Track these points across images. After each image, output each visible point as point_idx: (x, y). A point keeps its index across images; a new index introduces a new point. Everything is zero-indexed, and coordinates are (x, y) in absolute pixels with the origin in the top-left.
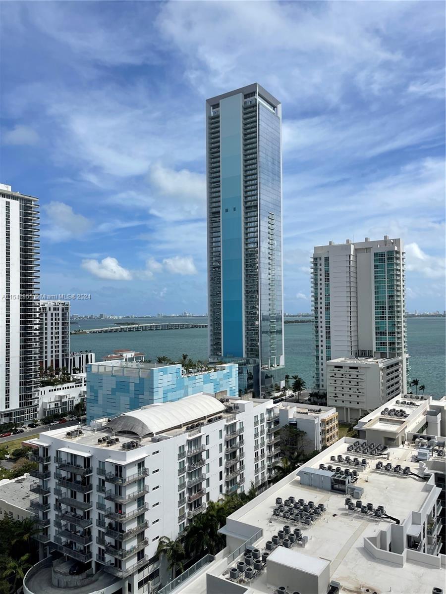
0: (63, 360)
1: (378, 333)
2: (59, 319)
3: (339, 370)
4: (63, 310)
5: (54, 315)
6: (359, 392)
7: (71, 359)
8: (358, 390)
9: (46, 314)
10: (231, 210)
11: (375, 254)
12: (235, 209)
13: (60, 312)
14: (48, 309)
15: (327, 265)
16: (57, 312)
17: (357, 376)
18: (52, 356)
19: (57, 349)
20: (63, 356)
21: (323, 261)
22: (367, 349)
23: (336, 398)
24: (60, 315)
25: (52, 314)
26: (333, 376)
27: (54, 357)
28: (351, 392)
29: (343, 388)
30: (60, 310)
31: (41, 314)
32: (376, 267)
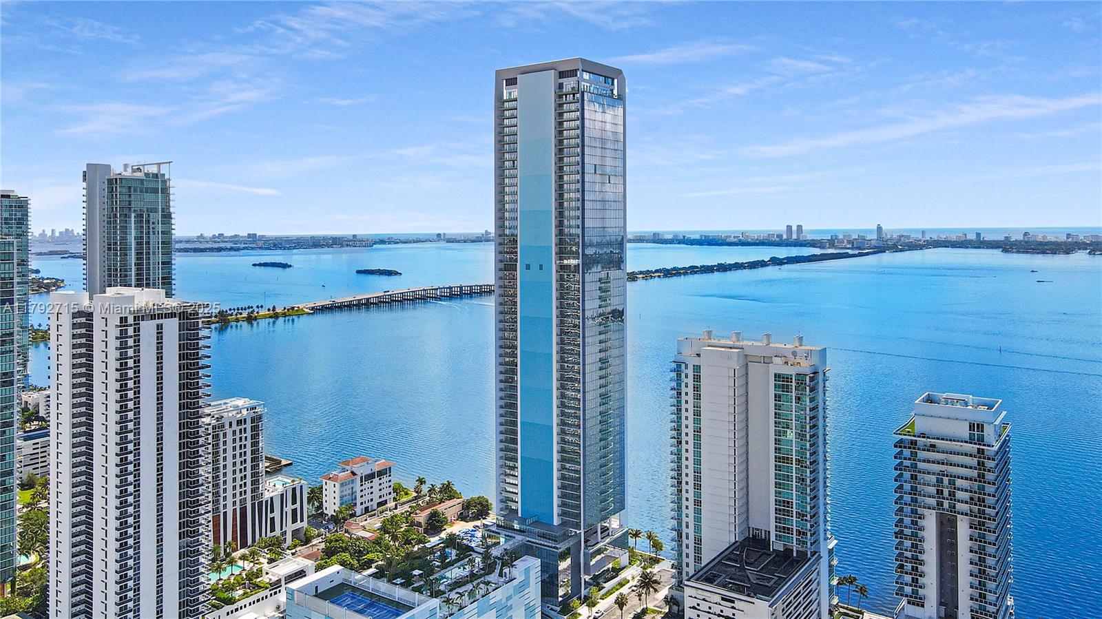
0: (253, 505)
1: (780, 510)
2: (246, 437)
4: (253, 420)
5: (238, 432)
7: (267, 502)
9: (225, 435)
10: (534, 267)
11: (775, 375)
12: (541, 267)
13: (249, 426)
14: (227, 426)
15: (697, 378)
16: (243, 427)
18: (234, 503)
19: (243, 489)
20: (253, 498)
21: (690, 372)
22: (762, 527)
24: (249, 430)
25: (234, 433)
26: (694, 607)
27: (238, 503)
30: (248, 421)
31: (216, 437)
32: (778, 398)
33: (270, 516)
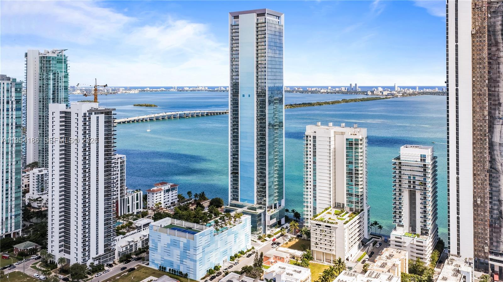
0: (121, 200)
1: (348, 194)
2: (118, 170)
3: (319, 227)
6: (331, 243)
7: (126, 199)
8: (330, 241)
10: (246, 96)
11: (346, 139)
12: (249, 96)
13: (119, 165)
17: (330, 232)
20: (121, 197)
21: (312, 139)
22: (341, 202)
23: (317, 246)
26: (314, 230)
28: (326, 243)
29: (321, 239)
30: (119, 163)
32: (347, 148)
33: (127, 205)
